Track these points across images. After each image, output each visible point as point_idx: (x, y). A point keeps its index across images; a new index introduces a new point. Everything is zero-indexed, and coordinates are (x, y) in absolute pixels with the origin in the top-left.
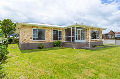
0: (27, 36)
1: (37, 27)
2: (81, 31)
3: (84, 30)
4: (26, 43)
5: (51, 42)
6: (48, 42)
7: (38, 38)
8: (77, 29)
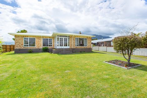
0: (19, 43)
1: (28, 36)
2: (63, 39)
3: (67, 38)
4: (18, 48)
5: (40, 48)
6: (38, 48)
7: (29, 44)
8: (59, 37)
